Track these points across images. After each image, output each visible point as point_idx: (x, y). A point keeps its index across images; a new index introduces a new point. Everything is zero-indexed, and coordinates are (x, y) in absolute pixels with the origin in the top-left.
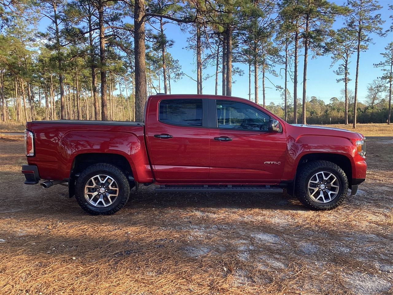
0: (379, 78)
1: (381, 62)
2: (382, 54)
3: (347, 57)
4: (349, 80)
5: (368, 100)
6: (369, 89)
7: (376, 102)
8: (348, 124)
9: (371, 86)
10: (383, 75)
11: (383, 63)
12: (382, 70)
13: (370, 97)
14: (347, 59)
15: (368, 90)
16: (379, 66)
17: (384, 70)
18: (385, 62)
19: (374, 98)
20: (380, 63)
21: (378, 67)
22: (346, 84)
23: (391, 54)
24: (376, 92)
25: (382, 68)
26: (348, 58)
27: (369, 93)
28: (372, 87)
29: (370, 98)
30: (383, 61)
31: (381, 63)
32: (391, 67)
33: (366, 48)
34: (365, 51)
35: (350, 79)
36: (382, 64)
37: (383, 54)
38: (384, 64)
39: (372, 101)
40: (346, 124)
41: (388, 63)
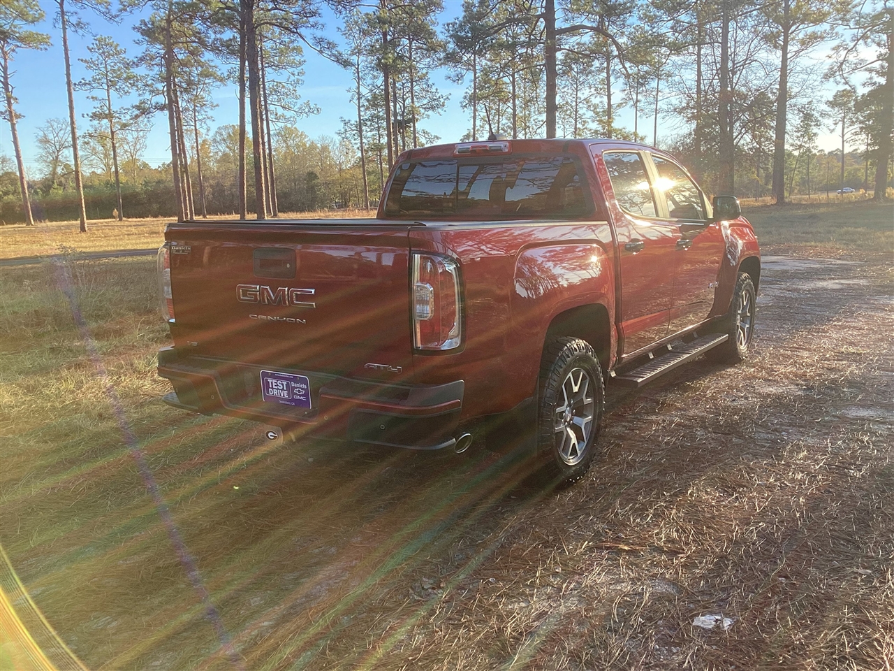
0: (85, 116)
1: (83, 79)
2: (82, 60)
3: (5, 60)
4: (18, 116)
5: (42, 166)
6: (41, 141)
7: (59, 170)
8: (33, 223)
9: (44, 134)
10: (94, 110)
11: (87, 82)
12: (88, 98)
13: (45, 158)
14: (5, 64)
15: (38, 144)
16: (79, 87)
17: (92, 98)
18: (91, 79)
19: (56, 161)
20: (81, 82)
21: (77, 89)
22: (13, 125)
23: (101, 64)
24: (58, 147)
25: (87, 94)
26: (8, 61)
27: (41, 151)
28: (45, 136)
29: (46, 162)
30: (88, 79)
31: (83, 81)
32: (108, 93)
33: (47, 43)
34: (46, 49)
35: (20, 115)
36: (85, 84)
37: (86, 61)
38: (89, 84)
39: (51, 169)
40: (29, 223)
41: (98, 83)
